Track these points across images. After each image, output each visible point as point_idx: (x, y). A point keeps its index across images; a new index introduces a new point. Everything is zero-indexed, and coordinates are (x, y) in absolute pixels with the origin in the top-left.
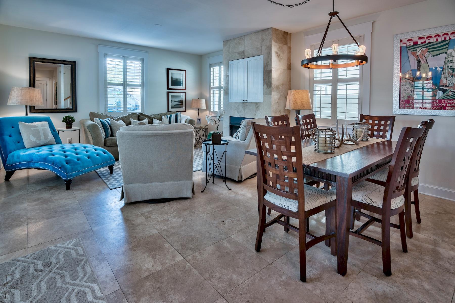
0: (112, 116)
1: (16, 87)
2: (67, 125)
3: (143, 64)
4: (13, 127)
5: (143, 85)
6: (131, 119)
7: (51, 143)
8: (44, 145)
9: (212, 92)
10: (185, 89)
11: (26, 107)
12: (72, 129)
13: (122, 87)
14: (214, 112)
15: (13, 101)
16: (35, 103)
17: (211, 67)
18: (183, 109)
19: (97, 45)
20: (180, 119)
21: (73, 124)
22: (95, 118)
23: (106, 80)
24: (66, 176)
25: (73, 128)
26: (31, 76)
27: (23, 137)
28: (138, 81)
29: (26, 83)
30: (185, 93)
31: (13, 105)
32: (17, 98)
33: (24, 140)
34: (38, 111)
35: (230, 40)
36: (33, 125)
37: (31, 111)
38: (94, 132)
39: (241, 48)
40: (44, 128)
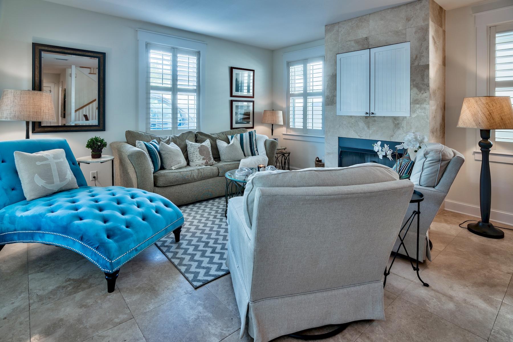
0: (158, 136)
1: (10, 90)
2: (93, 153)
3: (199, 60)
4: (3, 162)
5: (199, 90)
6: (187, 141)
7: (70, 188)
8: (59, 190)
9: (291, 101)
10: (253, 97)
11: (28, 123)
12: (102, 160)
13: (171, 92)
14: (294, 129)
15: (5, 113)
16: (43, 118)
17: (290, 66)
18: (250, 125)
19: (136, 29)
20: (255, 140)
21: (103, 150)
22: (137, 141)
23: (148, 82)
24: (108, 264)
25: (104, 158)
26: (36, 73)
27: (21, 179)
28: (193, 84)
29: (27, 84)
30: (253, 102)
31: (4, 120)
32: (12, 108)
33: (22, 185)
34: (46, 129)
35: (338, 23)
36: (40, 156)
37: (34, 130)
38: (139, 164)
39: (362, 33)
40: (59, 161)
